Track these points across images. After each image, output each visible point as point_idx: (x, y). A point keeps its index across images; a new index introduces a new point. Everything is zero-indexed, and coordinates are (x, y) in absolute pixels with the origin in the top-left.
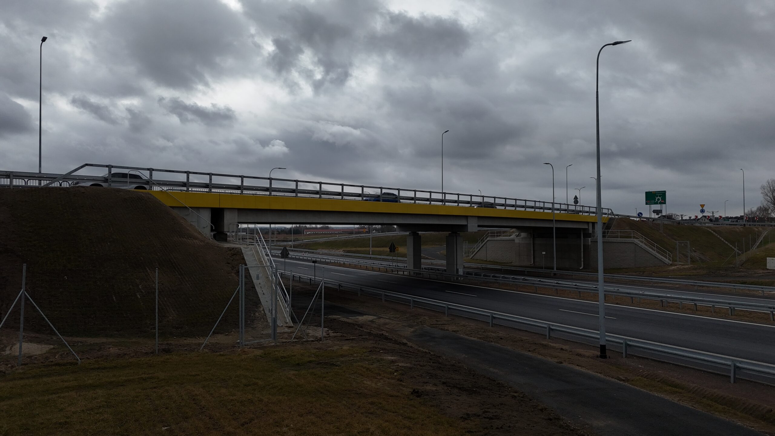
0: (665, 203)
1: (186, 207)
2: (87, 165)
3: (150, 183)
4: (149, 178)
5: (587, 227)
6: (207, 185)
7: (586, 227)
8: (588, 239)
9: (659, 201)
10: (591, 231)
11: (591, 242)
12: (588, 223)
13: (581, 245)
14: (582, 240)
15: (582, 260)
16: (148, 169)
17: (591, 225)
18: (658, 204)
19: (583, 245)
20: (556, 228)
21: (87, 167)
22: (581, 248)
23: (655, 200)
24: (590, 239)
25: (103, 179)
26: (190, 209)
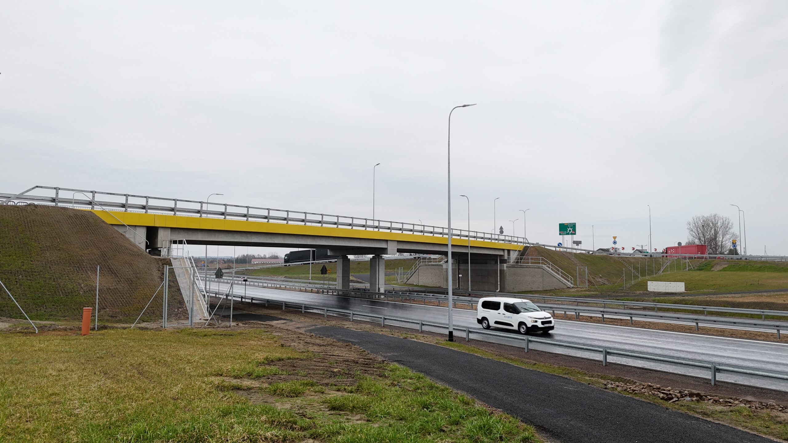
0: (575, 234)
1: (124, 225)
2: (37, 187)
3: (93, 203)
4: (92, 199)
5: (503, 254)
6: (144, 207)
7: (501, 253)
8: (504, 265)
9: (570, 232)
10: (506, 257)
11: (507, 267)
12: (503, 250)
13: (498, 270)
14: (499, 265)
15: (499, 283)
16: (91, 192)
17: (506, 252)
18: (569, 234)
19: (500, 270)
20: (470, 253)
21: (37, 188)
22: (498, 273)
23: (567, 231)
24: (505, 265)
25: (51, 200)
26: (128, 227)
